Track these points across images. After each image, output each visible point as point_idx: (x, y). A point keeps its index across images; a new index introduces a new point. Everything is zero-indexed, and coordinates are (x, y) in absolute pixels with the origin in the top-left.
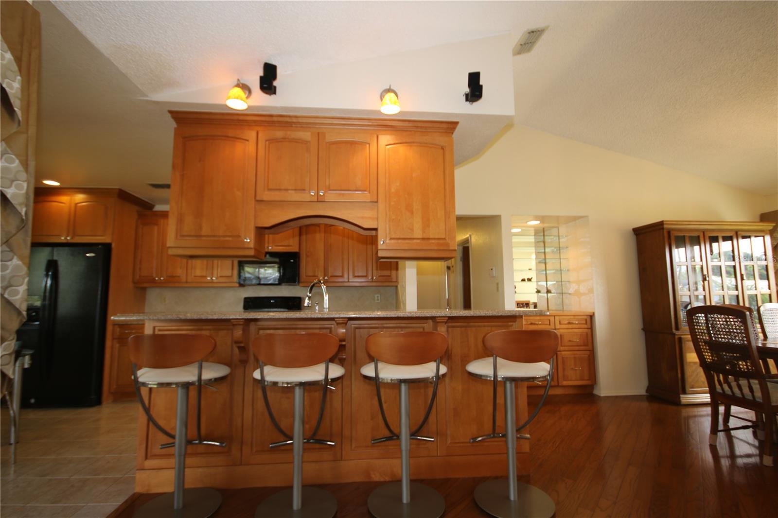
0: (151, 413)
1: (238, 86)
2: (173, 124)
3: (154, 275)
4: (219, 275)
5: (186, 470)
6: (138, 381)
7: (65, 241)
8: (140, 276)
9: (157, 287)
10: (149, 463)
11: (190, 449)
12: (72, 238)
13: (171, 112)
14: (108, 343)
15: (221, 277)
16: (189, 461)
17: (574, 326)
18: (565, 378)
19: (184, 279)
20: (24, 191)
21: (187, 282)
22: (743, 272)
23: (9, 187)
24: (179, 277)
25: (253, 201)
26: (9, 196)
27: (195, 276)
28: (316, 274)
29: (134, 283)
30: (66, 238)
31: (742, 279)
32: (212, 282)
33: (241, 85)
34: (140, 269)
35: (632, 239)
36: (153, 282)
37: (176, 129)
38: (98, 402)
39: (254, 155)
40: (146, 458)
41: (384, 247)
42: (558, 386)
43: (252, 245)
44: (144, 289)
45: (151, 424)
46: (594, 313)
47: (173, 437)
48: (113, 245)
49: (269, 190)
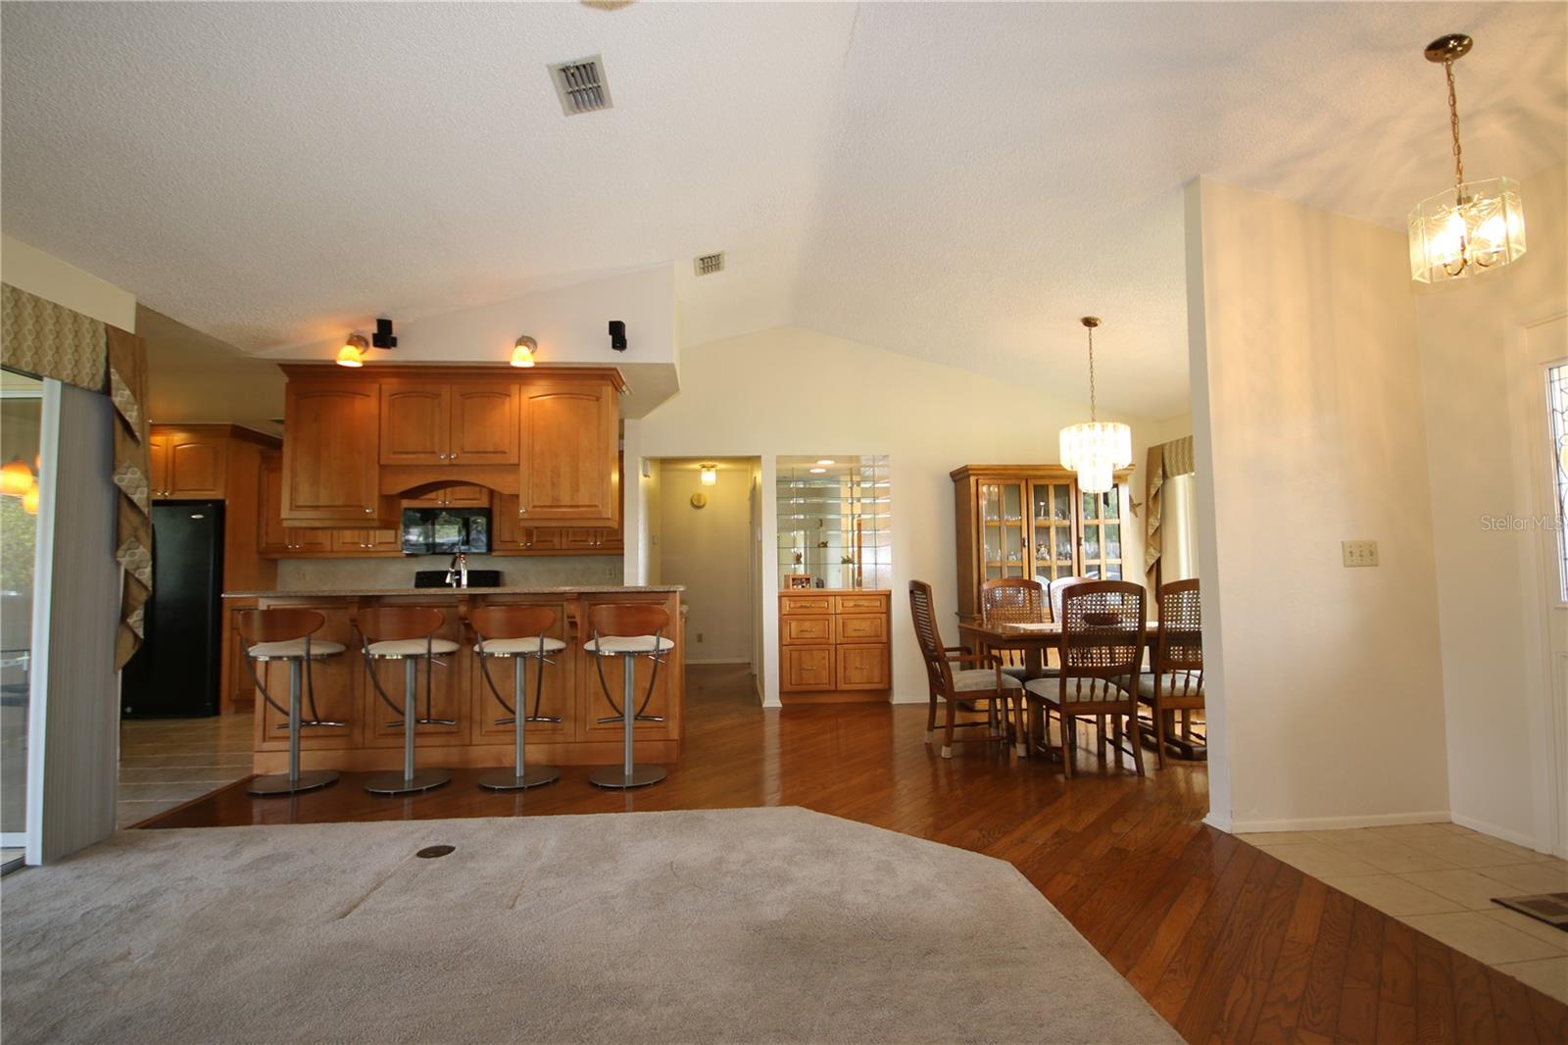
0: (268, 692)
1: (350, 343)
2: (286, 379)
3: (287, 542)
4: (377, 541)
5: (302, 753)
6: (249, 656)
7: (162, 498)
8: (267, 544)
9: (292, 558)
10: (267, 746)
11: (304, 732)
12: (171, 494)
13: (281, 365)
14: (226, 634)
15: (380, 543)
16: (304, 744)
17: (864, 609)
18: (847, 680)
19: (328, 548)
20: (145, 496)
21: (332, 551)
22: (1082, 535)
23: (135, 494)
24: (321, 544)
25: (377, 467)
26: (135, 501)
27: (344, 543)
28: (515, 539)
29: (259, 553)
30: (163, 494)
31: (1079, 544)
32: (367, 550)
33: (355, 339)
34: (267, 533)
35: (951, 485)
36: (285, 553)
37: (287, 385)
38: (216, 712)
39: (376, 412)
40: (264, 740)
41: (526, 516)
42: (836, 691)
43: (375, 516)
44: (275, 561)
45: (268, 703)
46: (890, 591)
47: (287, 714)
48: (227, 503)
49: (395, 453)
